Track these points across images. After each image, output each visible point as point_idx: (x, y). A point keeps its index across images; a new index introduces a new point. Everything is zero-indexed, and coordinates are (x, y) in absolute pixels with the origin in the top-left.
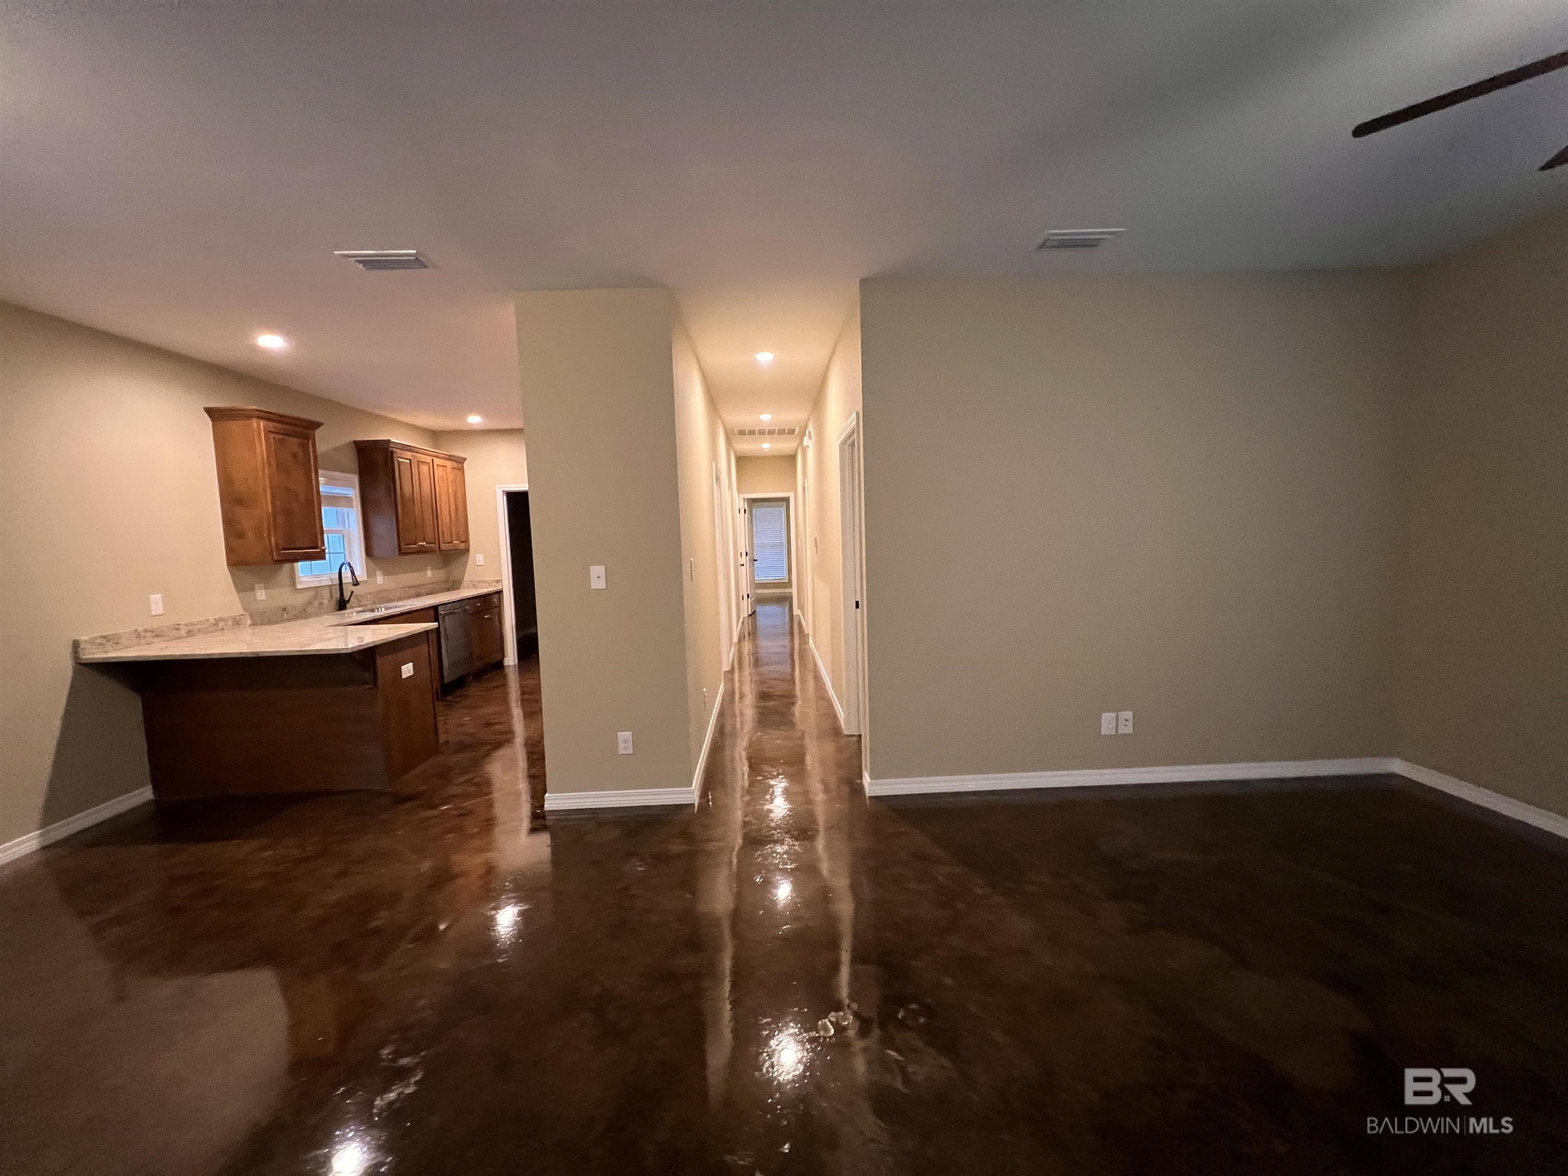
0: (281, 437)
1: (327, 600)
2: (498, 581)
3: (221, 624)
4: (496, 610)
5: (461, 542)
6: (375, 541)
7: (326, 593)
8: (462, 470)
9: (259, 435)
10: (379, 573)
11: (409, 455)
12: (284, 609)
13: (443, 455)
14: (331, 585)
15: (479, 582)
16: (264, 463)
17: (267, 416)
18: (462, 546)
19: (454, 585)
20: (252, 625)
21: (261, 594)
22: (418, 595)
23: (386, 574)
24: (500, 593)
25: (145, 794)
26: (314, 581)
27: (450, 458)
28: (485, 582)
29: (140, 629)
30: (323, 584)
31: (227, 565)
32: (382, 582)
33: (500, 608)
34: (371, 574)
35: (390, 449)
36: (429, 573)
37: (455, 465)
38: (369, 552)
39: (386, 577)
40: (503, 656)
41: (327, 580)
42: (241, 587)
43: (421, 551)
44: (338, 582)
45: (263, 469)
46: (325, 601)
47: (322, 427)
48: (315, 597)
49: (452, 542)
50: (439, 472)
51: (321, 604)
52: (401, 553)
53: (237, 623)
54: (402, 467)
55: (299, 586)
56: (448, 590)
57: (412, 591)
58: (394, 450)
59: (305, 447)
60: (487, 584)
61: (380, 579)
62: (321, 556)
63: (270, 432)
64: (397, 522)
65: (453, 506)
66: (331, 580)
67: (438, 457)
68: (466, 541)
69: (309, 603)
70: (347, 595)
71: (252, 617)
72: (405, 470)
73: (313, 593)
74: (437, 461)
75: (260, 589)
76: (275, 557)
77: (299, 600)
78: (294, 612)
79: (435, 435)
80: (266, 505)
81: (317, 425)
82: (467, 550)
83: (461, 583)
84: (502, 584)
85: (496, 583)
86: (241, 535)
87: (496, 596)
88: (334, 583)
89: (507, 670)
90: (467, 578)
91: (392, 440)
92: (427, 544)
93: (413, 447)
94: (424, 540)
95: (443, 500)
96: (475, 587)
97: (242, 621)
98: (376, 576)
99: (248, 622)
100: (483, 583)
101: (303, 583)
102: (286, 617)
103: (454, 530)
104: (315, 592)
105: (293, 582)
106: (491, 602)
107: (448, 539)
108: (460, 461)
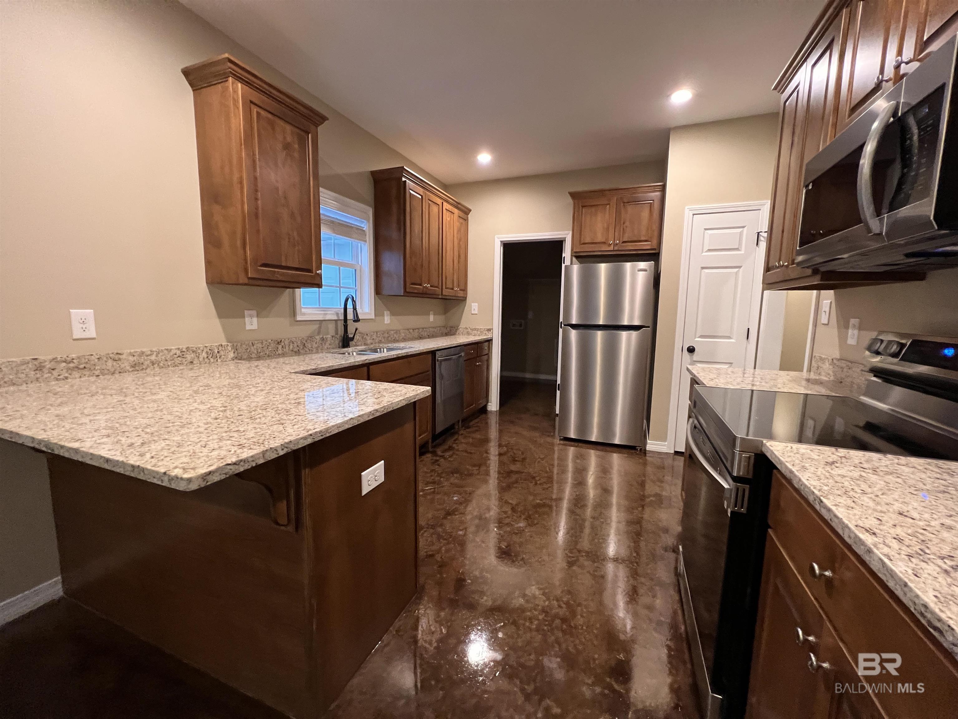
0: (266, 114)
1: (332, 335)
2: (489, 330)
4: (485, 358)
5: (461, 290)
6: (385, 280)
7: (331, 327)
8: (466, 220)
10: (386, 313)
11: (421, 191)
12: (279, 343)
13: (451, 201)
15: (473, 330)
18: (461, 294)
19: (450, 331)
21: (251, 323)
22: (421, 338)
23: (393, 314)
24: (490, 341)
26: (314, 314)
27: (457, 205)
28: (477, 330)
30: (328, 317)
31: (207, 284)
32: (389, 322)
33: (489, 357)
34: (378, 313)
35: (402, 181)
36: (432, 318)
37: (462, 214)
38: (378, 290)
39: (393, 317)
40: (487, 402)
41: (331, 314)
42: (224, 312)
43: (425, 294)
44: (342, 317)
46: (329, 337)
47: (325, 122)
49: (452, 289)
50: (447, 217)
51: (324, 339)
52: (407, 293)
53: (213, 355)
54: (413, 201)
55: (299, 318)
56: (447, 335)
57: (416, 334)
58: (406, 181)
59: (302, 143)
60: (479, 332)
61: (387, 319)
62: (318, 283)
63: (250, 103)
64: (405, 260)
65: (456, 254)
66: (335, 315)
67: (447, 202)
68: (465, 290)
69: (311, 338)
70: (350, 332)
71: (235, 349)
72: (416, 204)
73: (316, 327)
74: (446, 205)
75: (251, 316)
76: (250, 276)
77: (303, 332)
78: (291, 347)
81: (321, 119)
82: (464, 299)
83: (457, 329)
84: (492, 334)
85: (487, 332)
87: (487, 344)
88: (341, 318)
89: (489, 415)
90: (463, 325)
92: (431, 286)
93: (425, 182)
94: (429, 283)
95: (448, 246)
96: (468, 334)
97: (222, 353)
98: (383, 315)
99: (231, 355)
100: (475, 329)
101: (304, 314)
102: (280, 352)
103: (455, 277)
104: (317, 326)
105: (293, 312)
106: (482, 349)
107: (450, 285)
108: (467, 212)
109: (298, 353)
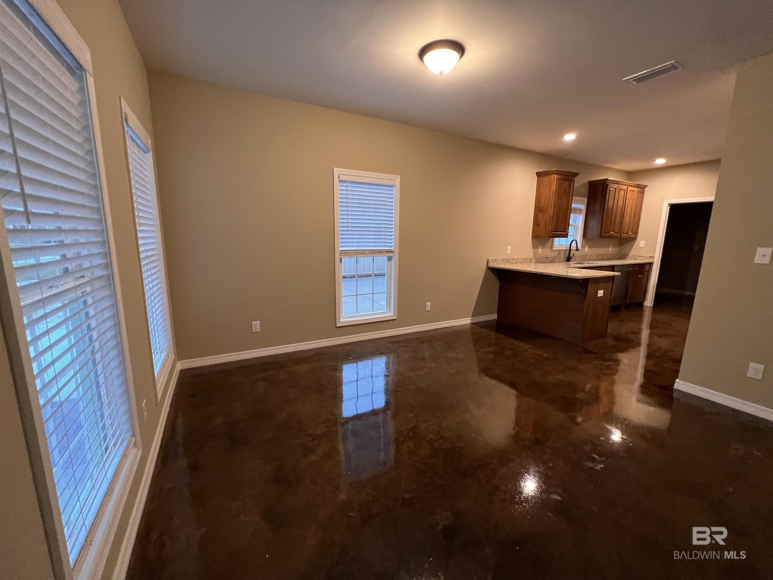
0: (562, 181)
1: (563, 256)
2: (651, 257)
3: (526, 261)
4: (646, 274)
5: (633, 234)
6: (588, 231)
7: (563, 253)
8: (643, 193)
9: (554, 181)
10: (587, 246)
11: (615, 186)
12: (547, 258)
13: (634, 185)
14: (565, 250)
16: (553, 193)
17: (557, 173)
18: (633, 236)
20: (535, 262)
21: (540, 250)
22: (603, 260)
23: (589, 247)
24: (651, 264)
25: (494, 317)
26: (559, 247)
27: (637, 186)
29: (504, 258)
30: (563, 249)
31: (532, 237)
32: (587, 251)
33: (649, 273)
34: (583, 247)
35: (607, 183)
36: (610, 249)
37: (640, 190)
38: (584, 235)
39: (589, 249)
40: (644, 300)
41: (564, 247)
42: (535, 247)
43: (611, 237)
44: (569, 249)
45: (553, 196)
46: (562, 257)
47: (579, 176)
48: (559, 254)
49: (628, 233)
50: (629, 195)
51: (560, 258)
52: (600, 237)
53: (531, 261)
54: (611, 193)
55: (554, 249)
56: (620, 259)
57: (600, 257)
58: (609, 184)
59: (570, 187)
60: (643, 258)
61: (586, 249)
62: (566, 236)
63: (558, 180)
64: (602, 221)
65: (633, 214)
66: (566, 248)
67: (630, 186)
68: (636, 233)
69: (556, 256)
70: (571, 255)
71: (536, 260)
72: (612, 194)
74: (630, 188)
75: (540, 248)
76: (550, 235)
77: (552, 255)
79: (630, 174)
80: (551, 212)
81: (577, 174)
82: (636, 238)
83: (628, 256)
84: (654, 259)
85: (649, 258)
86: (539, 225)
87: (648, 265)
88: (567, 249)
89: (645, 308)
90: (631, 254)
91: (609, 179)
92: (615, 233)
93: (618, 181)
94: (614, 231)
95: (628, 210)
96: (635, 259)
97: (532, 260)
98: (585, 248)
99: (534, 261)
100: (641, 257)
101: (555, 247)
102: (547, 261)
103: (631, 227)
104: (558, 252)
105: (552, 247)
106: (644, 268)
107: (625, 231)
108: (643, 188)
109: (551, 262)
